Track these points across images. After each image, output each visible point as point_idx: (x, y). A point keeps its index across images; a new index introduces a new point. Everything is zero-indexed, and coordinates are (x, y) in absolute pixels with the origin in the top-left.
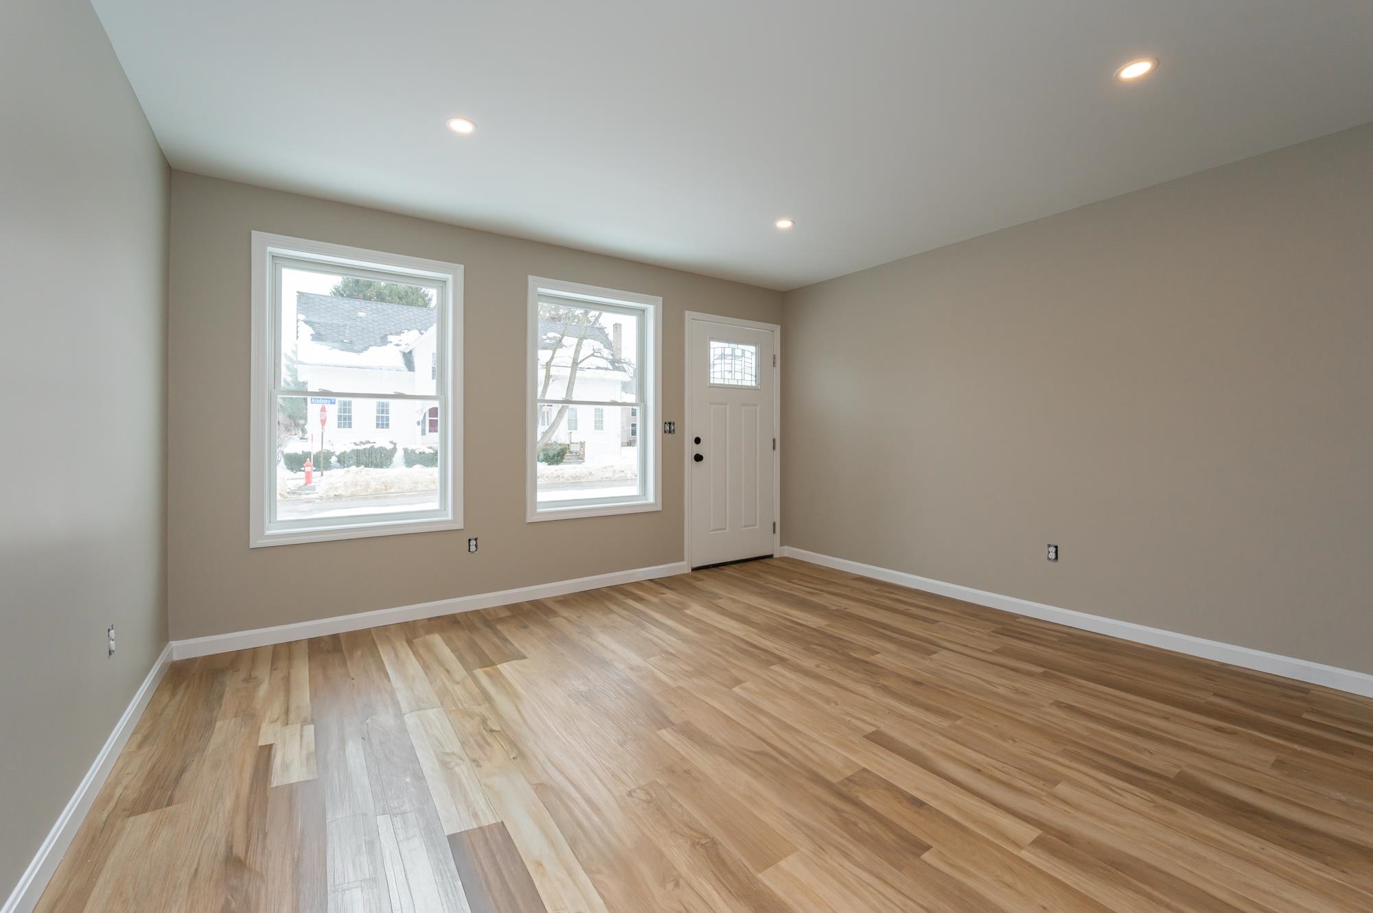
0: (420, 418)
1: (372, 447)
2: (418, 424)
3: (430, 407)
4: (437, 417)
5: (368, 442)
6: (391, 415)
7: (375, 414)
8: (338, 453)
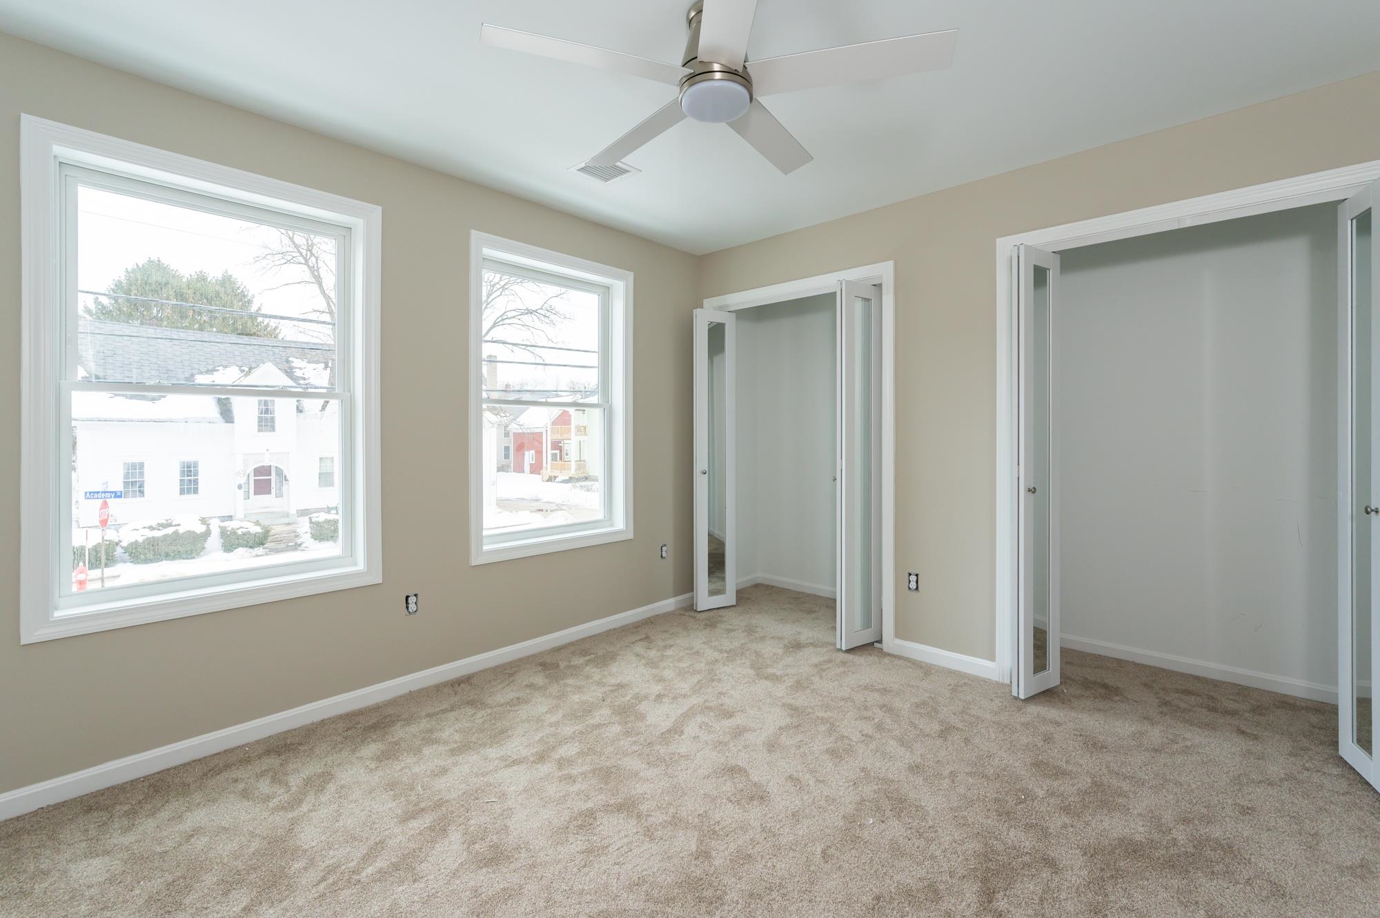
0: (243, 480)
1: (176, 532)
2: (240, 487)
3: (256, 466)
4: (270, 475)
5: (170, 525)
6: (201, 478)
7: (177, 477)
8: (124, 544)
